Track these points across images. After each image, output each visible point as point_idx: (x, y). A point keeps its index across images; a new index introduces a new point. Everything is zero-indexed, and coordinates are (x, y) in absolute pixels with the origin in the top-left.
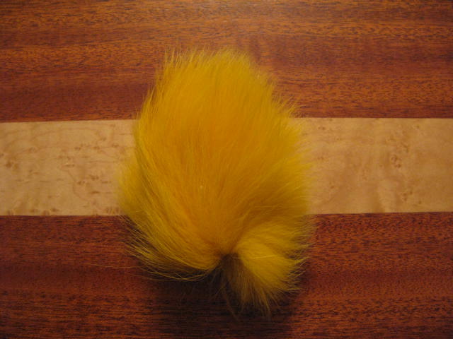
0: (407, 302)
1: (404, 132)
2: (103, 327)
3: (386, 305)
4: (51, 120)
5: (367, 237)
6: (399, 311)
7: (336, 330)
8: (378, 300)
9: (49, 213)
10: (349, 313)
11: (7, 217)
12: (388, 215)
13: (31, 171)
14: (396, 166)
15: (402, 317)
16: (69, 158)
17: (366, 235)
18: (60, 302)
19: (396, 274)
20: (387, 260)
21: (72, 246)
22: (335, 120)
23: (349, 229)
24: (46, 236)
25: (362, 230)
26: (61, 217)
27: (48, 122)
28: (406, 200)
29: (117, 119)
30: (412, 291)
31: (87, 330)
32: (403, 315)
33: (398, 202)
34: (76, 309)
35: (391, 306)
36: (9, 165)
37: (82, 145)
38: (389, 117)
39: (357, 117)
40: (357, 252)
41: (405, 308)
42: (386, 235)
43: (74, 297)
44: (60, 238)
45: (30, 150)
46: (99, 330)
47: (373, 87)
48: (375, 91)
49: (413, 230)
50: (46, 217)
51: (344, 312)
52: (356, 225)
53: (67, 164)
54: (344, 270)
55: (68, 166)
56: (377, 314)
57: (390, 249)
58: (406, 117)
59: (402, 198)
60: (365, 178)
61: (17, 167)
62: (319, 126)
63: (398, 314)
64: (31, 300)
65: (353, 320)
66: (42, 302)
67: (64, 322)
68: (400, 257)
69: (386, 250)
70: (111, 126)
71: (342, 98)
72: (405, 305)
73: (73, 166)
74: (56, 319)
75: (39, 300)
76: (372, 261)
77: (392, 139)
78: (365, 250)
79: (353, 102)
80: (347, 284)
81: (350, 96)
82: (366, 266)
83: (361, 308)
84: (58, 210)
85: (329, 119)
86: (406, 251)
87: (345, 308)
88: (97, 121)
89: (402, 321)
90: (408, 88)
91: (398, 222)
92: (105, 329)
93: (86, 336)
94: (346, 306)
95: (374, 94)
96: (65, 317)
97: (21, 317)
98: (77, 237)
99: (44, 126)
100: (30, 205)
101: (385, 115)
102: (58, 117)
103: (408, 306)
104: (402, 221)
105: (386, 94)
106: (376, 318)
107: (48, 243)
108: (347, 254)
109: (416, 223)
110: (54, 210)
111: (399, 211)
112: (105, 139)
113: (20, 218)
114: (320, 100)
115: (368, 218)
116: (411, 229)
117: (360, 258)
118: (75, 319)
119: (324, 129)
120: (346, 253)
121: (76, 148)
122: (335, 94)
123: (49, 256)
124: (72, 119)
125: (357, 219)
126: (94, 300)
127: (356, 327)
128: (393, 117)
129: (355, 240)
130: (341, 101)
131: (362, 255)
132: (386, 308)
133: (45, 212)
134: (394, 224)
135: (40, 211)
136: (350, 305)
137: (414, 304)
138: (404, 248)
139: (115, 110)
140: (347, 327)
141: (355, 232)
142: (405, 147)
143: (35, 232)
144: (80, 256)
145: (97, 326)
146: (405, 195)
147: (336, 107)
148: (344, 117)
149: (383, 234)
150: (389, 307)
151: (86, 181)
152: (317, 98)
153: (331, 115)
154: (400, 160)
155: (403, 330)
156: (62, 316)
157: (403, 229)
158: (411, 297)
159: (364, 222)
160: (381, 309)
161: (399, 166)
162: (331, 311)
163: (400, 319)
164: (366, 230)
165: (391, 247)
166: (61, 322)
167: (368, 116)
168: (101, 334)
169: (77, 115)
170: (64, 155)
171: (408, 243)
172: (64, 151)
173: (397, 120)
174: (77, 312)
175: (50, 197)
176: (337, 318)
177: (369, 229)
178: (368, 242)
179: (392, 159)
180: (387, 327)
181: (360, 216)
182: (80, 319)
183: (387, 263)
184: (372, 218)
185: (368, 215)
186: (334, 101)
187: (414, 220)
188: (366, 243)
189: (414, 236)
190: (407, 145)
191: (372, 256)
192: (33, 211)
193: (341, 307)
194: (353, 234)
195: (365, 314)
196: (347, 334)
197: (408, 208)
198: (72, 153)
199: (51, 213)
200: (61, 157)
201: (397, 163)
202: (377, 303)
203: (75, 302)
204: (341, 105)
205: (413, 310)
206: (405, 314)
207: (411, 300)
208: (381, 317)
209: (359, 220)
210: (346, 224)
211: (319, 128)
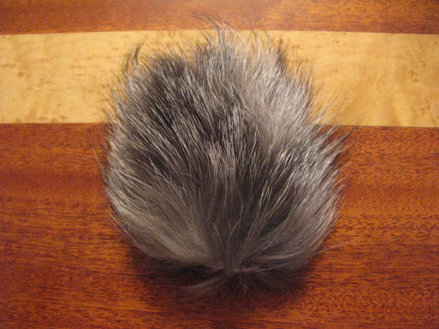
0: (425, 219)
1: (420, 48)
2: (107, 235)
3: (403, 221)
4: (64, 32)
5: (382, 150)
6: (416, 229)
7: (350, 246)
8: (394, 215)
9: (57, 120)
10: (364, 228)
11: (17, 124)
12: (406, 129)
13: (42, 80)
14: (413, 81)
15: (420, 235)
16: (80, 67)
17: (381, 148)
18: (63, 210)
19: (414, 189)
20: (404, 175)
21: (79, 153)
22: (349, 33)
23: (365, 142)
24: (53, 143)
25: (377, 143)
26: (70, 124)
27: (61, 34)
28: (423, 114)
29: (130, 30)
30: (430, 208)
31: (90, 239)
32: (421, 233)
33: (415, 116)
34: (80, 217)
35: (409, 222)
36: (21, 75)
37: (94, 55)
38: (405, 33)
39: (372, 31)
40: (372, 165)
41: (423, 225)
42: (403, 149)
43: (78, 205)
44: (67, 145)
45: (42, 60)
46: (102, 238)
47: (388, 4)
48: (390, 8)
49: (431, 146)
50: (55, 124)
51: (360, 226)
52: (371, 137)
53: (78, 73)
54: (359, 183)
55: (80, 75)
56: (394, 231)
57: (407, 164)
58: (423, 33)
59: (419, 113)
60: (381, 92)
61: (28, 76)
62: (333, 39)
63: (416, 231)
64: (35, 207)
65: (368, 236)
66: (46, 209)
67: (68, 230)
68: (418, 172)
69: (403, 164)
70: (124, 37)
71: (356, 14)
72: (423, 222)
73: (84, 75)
74: (59, 227)
75: (43, 207)
76: (388, 175)
77: (408, 54)
78: (381, 164)
79: (368, 17)
80: (362, 198)
81: (365, 11)
82: (382, 179)
83: (377, 223)
84: (67, 118)
85: (343, 33)
86: (424, 167)
87: (360, 223)
88: (110, 33)
89: (419, 239)
90: (425, 4)
91: (416, 136)
92: (108, 237)
93: (88, 244)
94: (360, 220)
95: (390, 10)
96: (68, 225)
97: (25, 224)
98: (84, 144)
99: (57, 38)
100: (39, 113)
101: (400, 31)
102: (72, 29)
103: (427, 223)
104: (420, 136)
105: (402, 10)
106: (392, 235)
107: (55, 150)
108: (363, 167)
109: (434, 138)
110: (63, 118)
111: (417, 126)
112: (117, 49)
113: (28, 125)
114: (334, 15)
115: (383, 131)
116: (429, 144)
117: (376, 171)
118: (78, 226)
119: (338, 42)
120: (362, 165)
121: (88, 58)
122: (349, 9)
123: (55, 163)
124: (86, 31)
125: (372, 131)
126: (98, 208)
127: (371, 243)
128: (409, 32)
129: (370, 153)
130: (355, 16)
131: (378, 168)
132: (403, 225)
133: (53, 120)
134: (411, 138)
135: (49, 118)
136: (365, 220)
137: (433, 222)
138: (422, 163)
139: (129, 22)
140: (362, 243)
141: (370, 145)
142: (422, 62)
143: (43, 139)
144: (86, 163)
145: (101, 234)
146: (422, 109)
147: (350, 22)
148: (358, 31)
149: (400, 148)
150: (406, 223)
151: (96, 89)
152: (331, 12)
153: (345, 28)
154: (417, 75)
155: (421, 248)
156: (64, 224)
157: (421, 144)
158: (430, 214)
159: (380, 134)
160: (397, 225)
161: (416, 81)
162: (345, 225)
163: (419, 237)
164: (382, 143)
165: (408, 161)
166: (64, 229)
167: (383, 31)
168: (104, 243)
169: (90, 27)
170: (75, 64)
171: (426, 158)
172: (75, 60)
173: (413, 36)
174: (80, 220)
175: (59, 105)
176: (352, 233)
177: (385, 143)
178: (384, 155)
179: (408, 73)
180: (405, 245)
181: (376, 129)
182: (84, 227)
183: (404, 178)
184: (388, 131)
185: (384, 128)
186: (348, 16)
187: (432, 136)
188: (382, 157)
189: (433, 151)
190: (424, 60)
191: (389, 170)
192: (42, 118)
193: (356, 222)
194: (369, 146)
195: (381, 231)
196: (362, 251)
197: (425, 122)
198: (83, 63)
199: (60, 121)
200: (72, 67)
201: (414, 77)
202: (394, 218)
203: (78, 210)
204: (355, 20)
205: (432, 228)
206: (423, 231)
207: (430, 217)
208: (398, 234)
209: (374, 132)
210: (361, 137)
211: (333, 41)
